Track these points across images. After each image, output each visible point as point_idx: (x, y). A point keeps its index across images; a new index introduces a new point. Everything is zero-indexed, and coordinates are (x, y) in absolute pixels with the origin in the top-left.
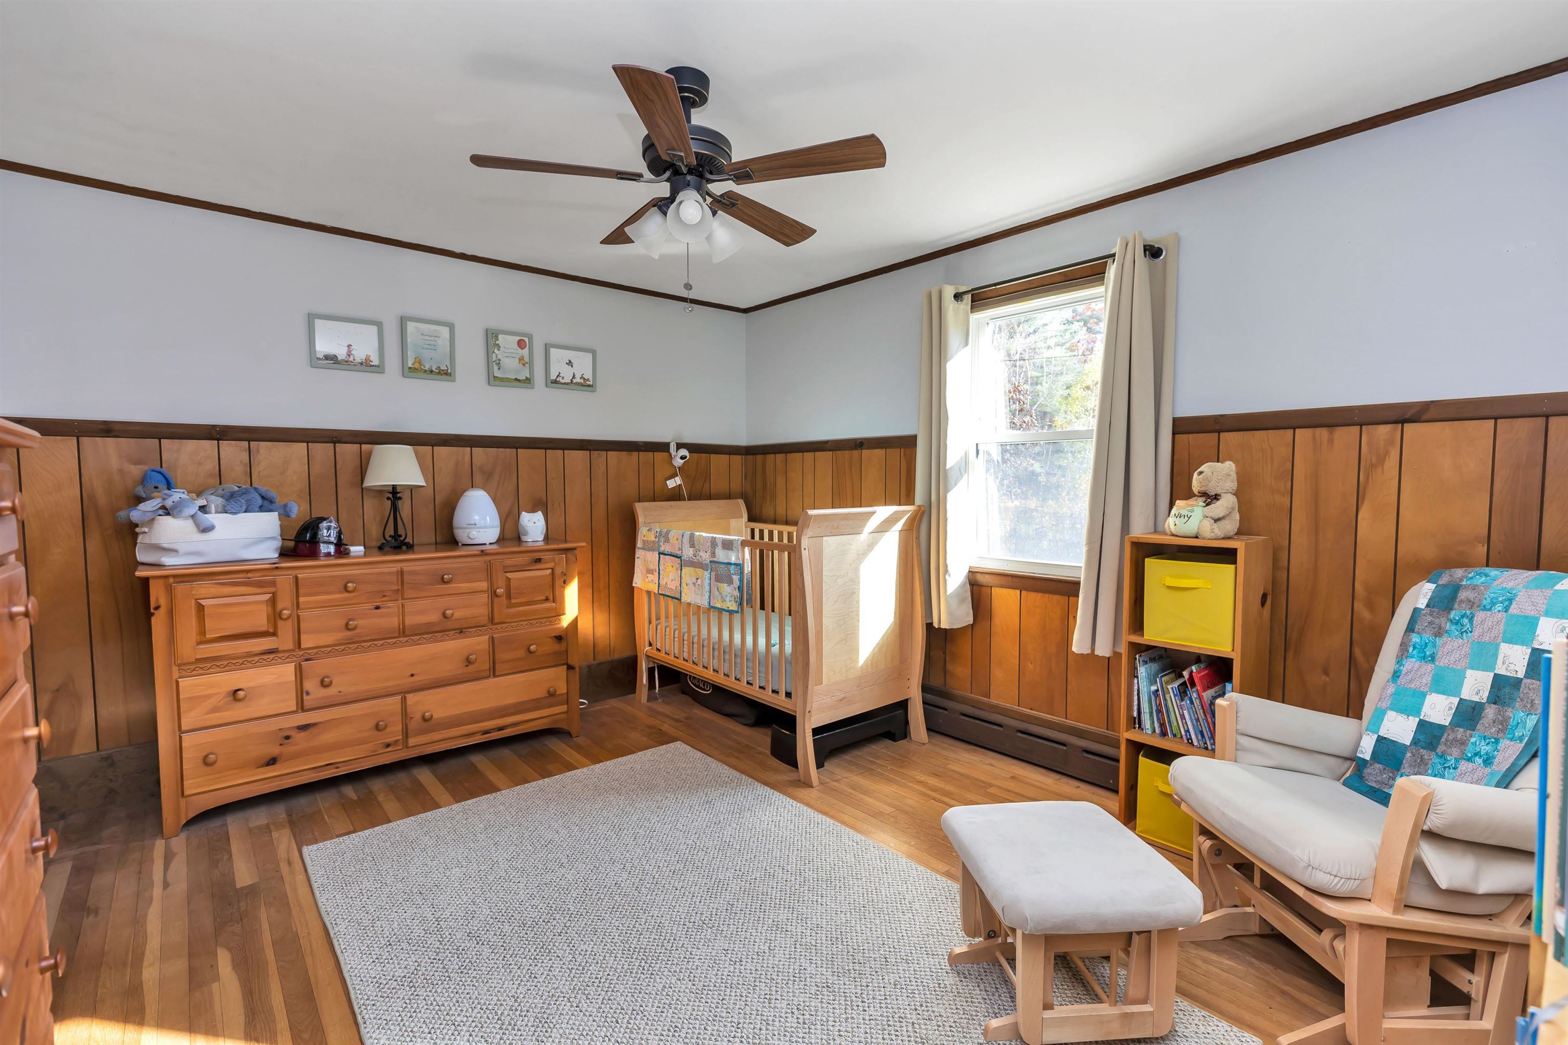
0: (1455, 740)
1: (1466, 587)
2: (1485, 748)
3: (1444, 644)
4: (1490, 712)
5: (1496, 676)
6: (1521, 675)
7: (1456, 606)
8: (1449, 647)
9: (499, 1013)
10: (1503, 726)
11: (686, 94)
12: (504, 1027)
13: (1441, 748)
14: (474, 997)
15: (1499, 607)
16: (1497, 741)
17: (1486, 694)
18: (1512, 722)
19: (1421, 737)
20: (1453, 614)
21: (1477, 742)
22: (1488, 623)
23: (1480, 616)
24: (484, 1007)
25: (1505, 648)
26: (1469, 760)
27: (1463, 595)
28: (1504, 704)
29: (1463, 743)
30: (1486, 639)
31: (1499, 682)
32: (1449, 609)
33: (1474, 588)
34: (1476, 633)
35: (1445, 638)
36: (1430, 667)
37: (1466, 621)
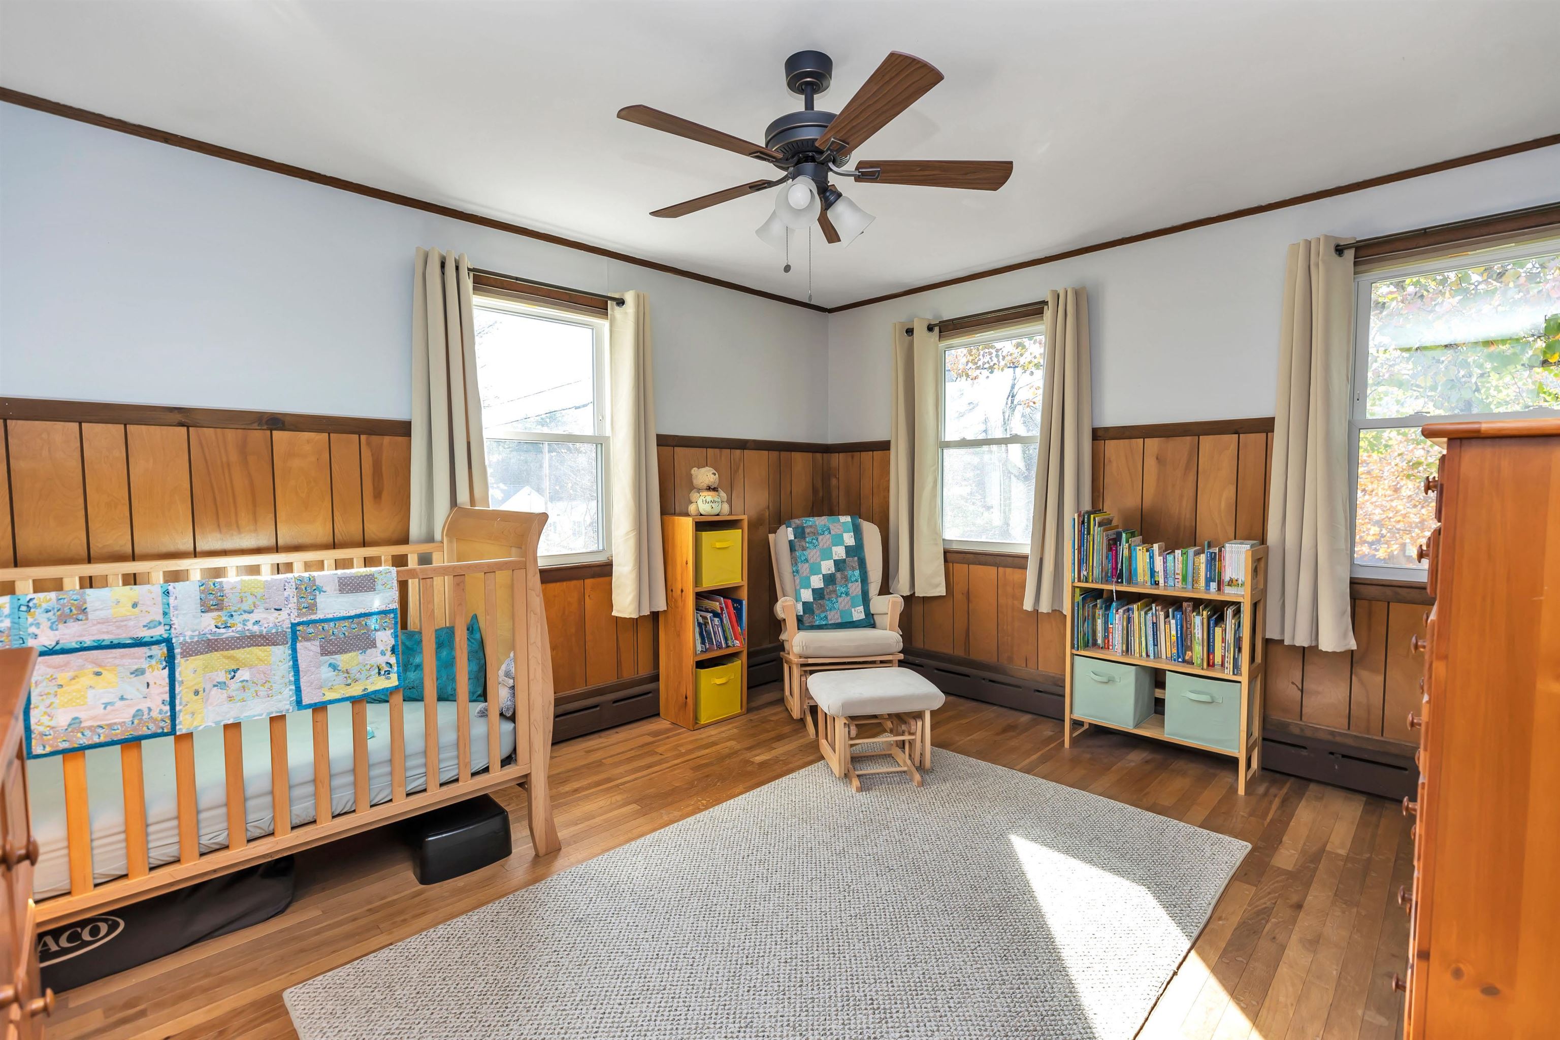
0: (831, 591)
1: (807, 527)
2: (843, 590)
3: (809, 553)
4: (838, 575)
5: (835, 561)
6: (844, 557)
7: (807, 536)
8: (812, 554)
9: (1011, 991)
10: (846, 579)
11: (808, 79)
12: (1025, 982)
13: (827, 597)
14: (1004, 1019)
15: (826, 533)
16: (847, 586)
17: (833, 569)
18: (849, 576)
19: (815, 596)
20: (807, 540)
21: (840, 589)
22: (825, 540)
23: (820, 538)
24: (1012, 1005)
25: (834, 549)
26: (840, 596)
27: (807, 530)
28: (842, 571)
29: (835, 591)
30: (825, 547)
31: (836, 562)
32: (804, 538)
33: (811, 526)
34: (821, 545)
35: (809, 551)
36: (807, 565)
37: (814, 541)
